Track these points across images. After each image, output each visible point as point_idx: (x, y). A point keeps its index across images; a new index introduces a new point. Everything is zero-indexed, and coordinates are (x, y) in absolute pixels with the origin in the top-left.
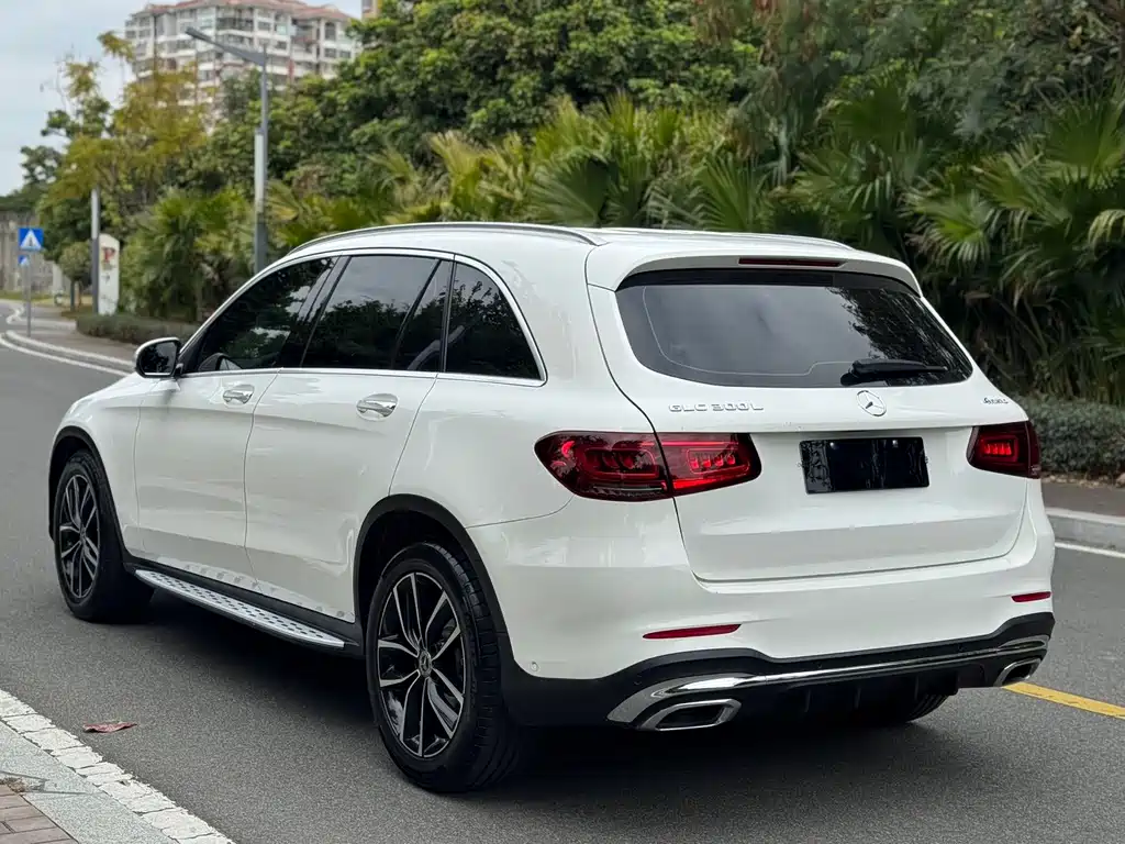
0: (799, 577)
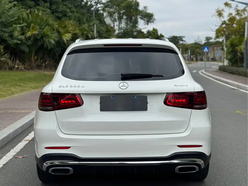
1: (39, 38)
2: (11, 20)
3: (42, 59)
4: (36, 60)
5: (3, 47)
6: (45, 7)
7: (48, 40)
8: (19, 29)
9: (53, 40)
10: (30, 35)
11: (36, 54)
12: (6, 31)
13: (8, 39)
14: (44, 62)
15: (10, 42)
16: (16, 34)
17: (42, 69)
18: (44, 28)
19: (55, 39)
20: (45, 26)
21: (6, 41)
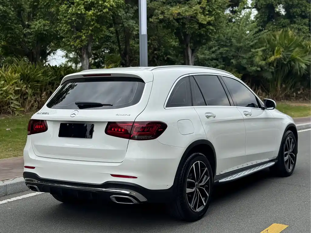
0: (52, 158)
1: (285, 62)
2: (250, 44)
3: (293, 88)
4: (285, 89)
5: (242, 75)
6: (303, 24)
7: (299, 65)
8: (260, 53)
9: (304, 64)
10: (273, 60)
11: (284, 81)
12: (244, 57)
13: (246, 66)
14: (296, 91)
15: (249, 70)
16: (257, 59)
17: (292, 100)
18: (293, 50)
19: (306, 62)
20: (295, 48)
21: (245, 69)
